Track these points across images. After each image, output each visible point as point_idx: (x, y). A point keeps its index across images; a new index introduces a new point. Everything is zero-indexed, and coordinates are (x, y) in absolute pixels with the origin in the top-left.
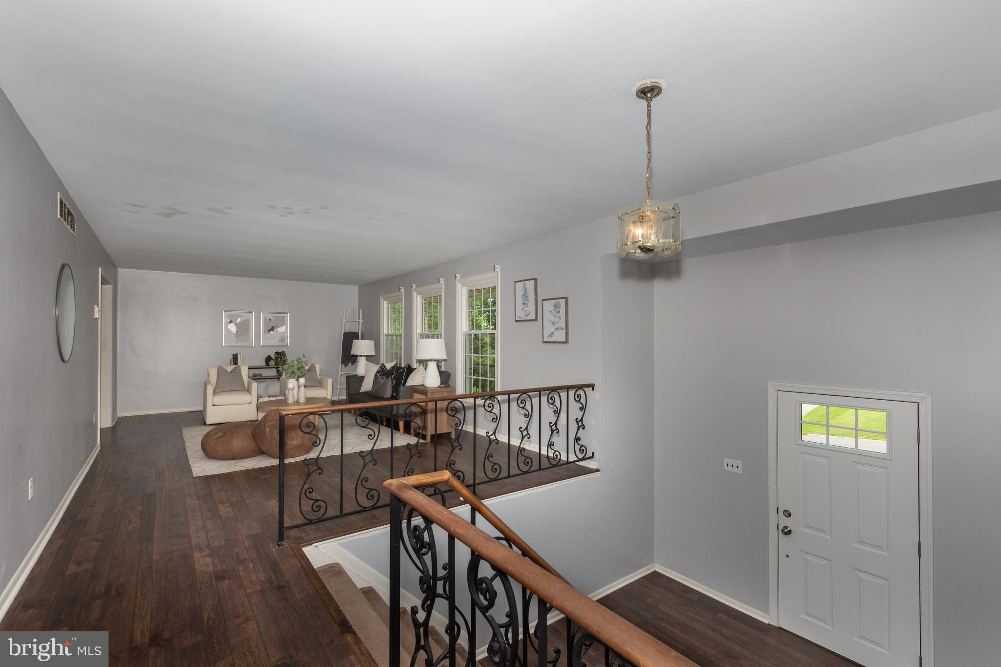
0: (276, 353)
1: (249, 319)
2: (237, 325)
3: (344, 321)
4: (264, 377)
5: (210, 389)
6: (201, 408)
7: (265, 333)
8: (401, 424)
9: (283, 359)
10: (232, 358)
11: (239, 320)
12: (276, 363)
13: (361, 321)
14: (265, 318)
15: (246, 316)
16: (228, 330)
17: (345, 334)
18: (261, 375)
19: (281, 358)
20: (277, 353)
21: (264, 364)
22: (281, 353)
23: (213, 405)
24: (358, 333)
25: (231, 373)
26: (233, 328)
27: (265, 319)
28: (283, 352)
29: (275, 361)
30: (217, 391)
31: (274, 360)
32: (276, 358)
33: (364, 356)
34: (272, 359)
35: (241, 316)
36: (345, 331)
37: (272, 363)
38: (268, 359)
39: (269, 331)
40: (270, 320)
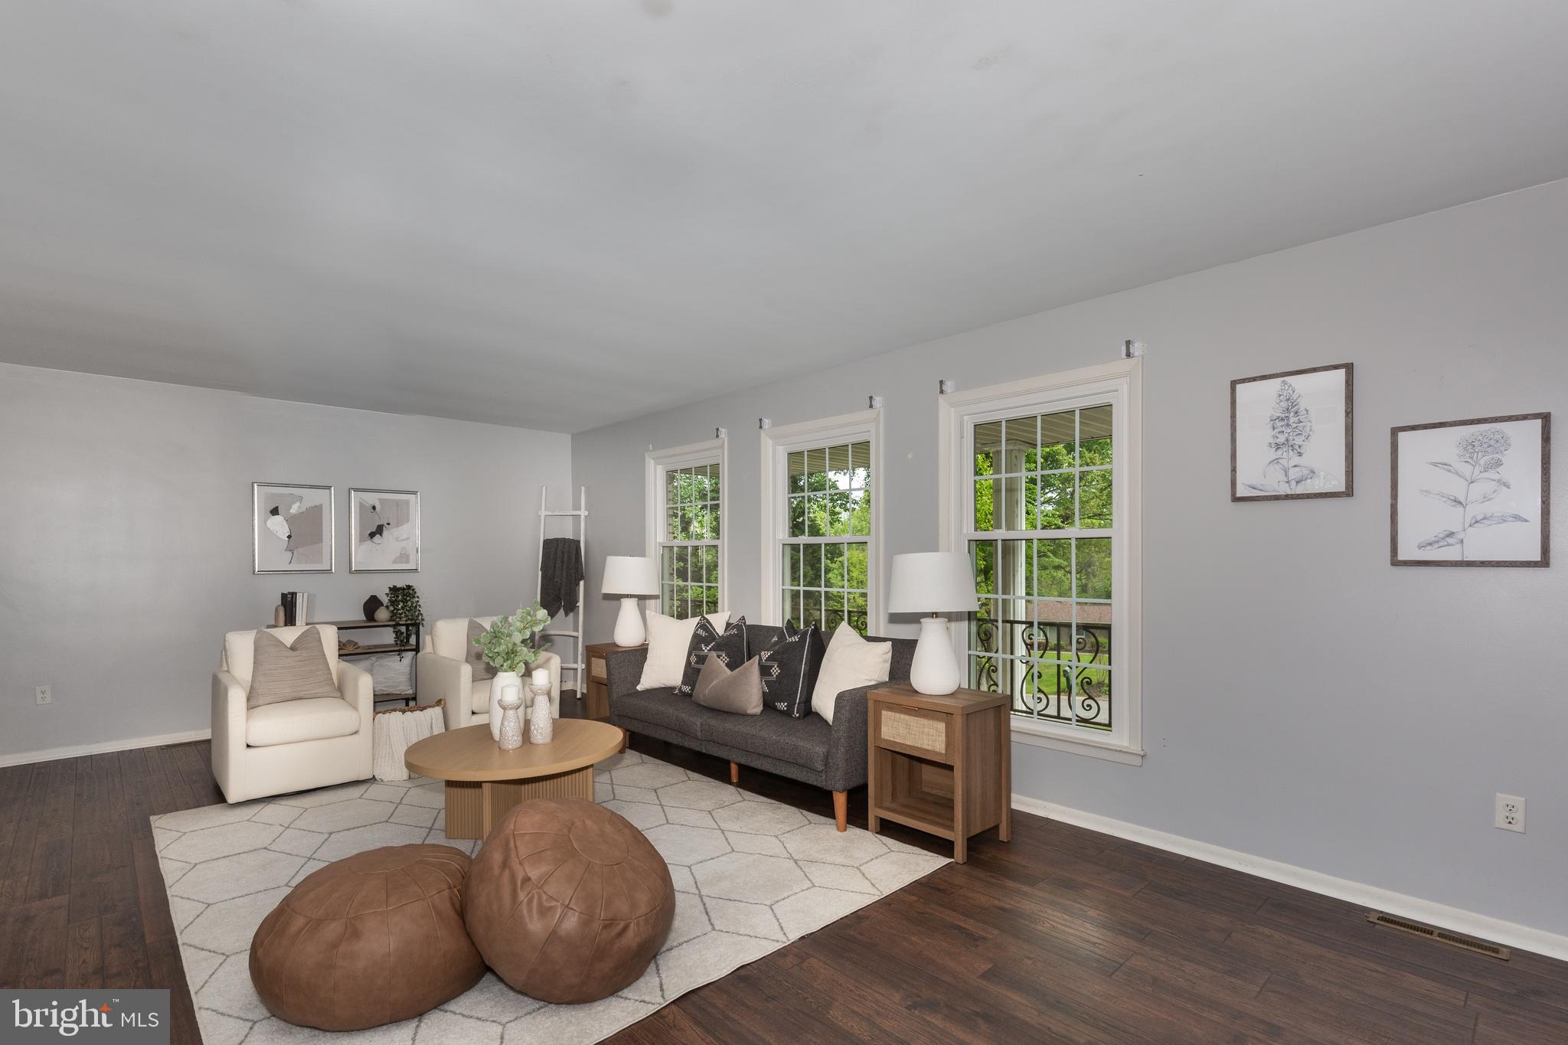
0: (390, 589)
1: (322, 505)
2: (291, 520)
3: (543, 513)
4: (363, 647)
5: (236, 700)
6: (205, 734)
7: (361, 540)
8: (840, 801)
9: (409, 603)
10: (280, 603)
11: (295, 509)
12: (394, 615)
13: (583, 513)
14: (361, 503)
15: (312, 497)
16: (266, 531)
17: (547, 543)
18: (356, 643)
19: (405, 601)
20: (394, 590)
21: (359, 616)
22: (404, 589)
23: (248, 746)
24: (580, 541)
25: (293, 648)
26: (279, 526)
27: (362, 506)
28: (409, 587)
29: (392, 608)
30: (253, 703)
31: (387, 607)
32: (393, 603)
33: (631, 596)
34: (382, 604)
35: (300, 499)
36: (546, 538)
37: (382, 614)
38: (372, 605)
39: (372, 535)
40: (374, 508)
